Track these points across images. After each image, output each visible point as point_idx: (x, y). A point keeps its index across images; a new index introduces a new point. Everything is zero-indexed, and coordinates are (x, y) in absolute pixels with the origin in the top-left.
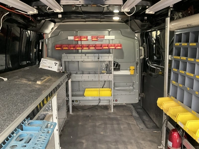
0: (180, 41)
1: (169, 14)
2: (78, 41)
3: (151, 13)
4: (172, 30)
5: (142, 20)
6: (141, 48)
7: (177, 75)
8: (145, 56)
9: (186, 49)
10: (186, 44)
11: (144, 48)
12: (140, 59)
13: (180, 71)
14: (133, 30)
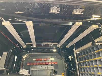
0: (79, 56)
1: (74, 47)
2: (37, 61)
3: (68, 47)
4: (76, 53)
5: (65, 51)
6: (66, 64)
7: (81, 69)
8: (68, 67)
9: (82, 58)
10: (82, 56)
11: (67, 64)
12: (66, 69)
13: (82, 67)
14: (62, 56)
